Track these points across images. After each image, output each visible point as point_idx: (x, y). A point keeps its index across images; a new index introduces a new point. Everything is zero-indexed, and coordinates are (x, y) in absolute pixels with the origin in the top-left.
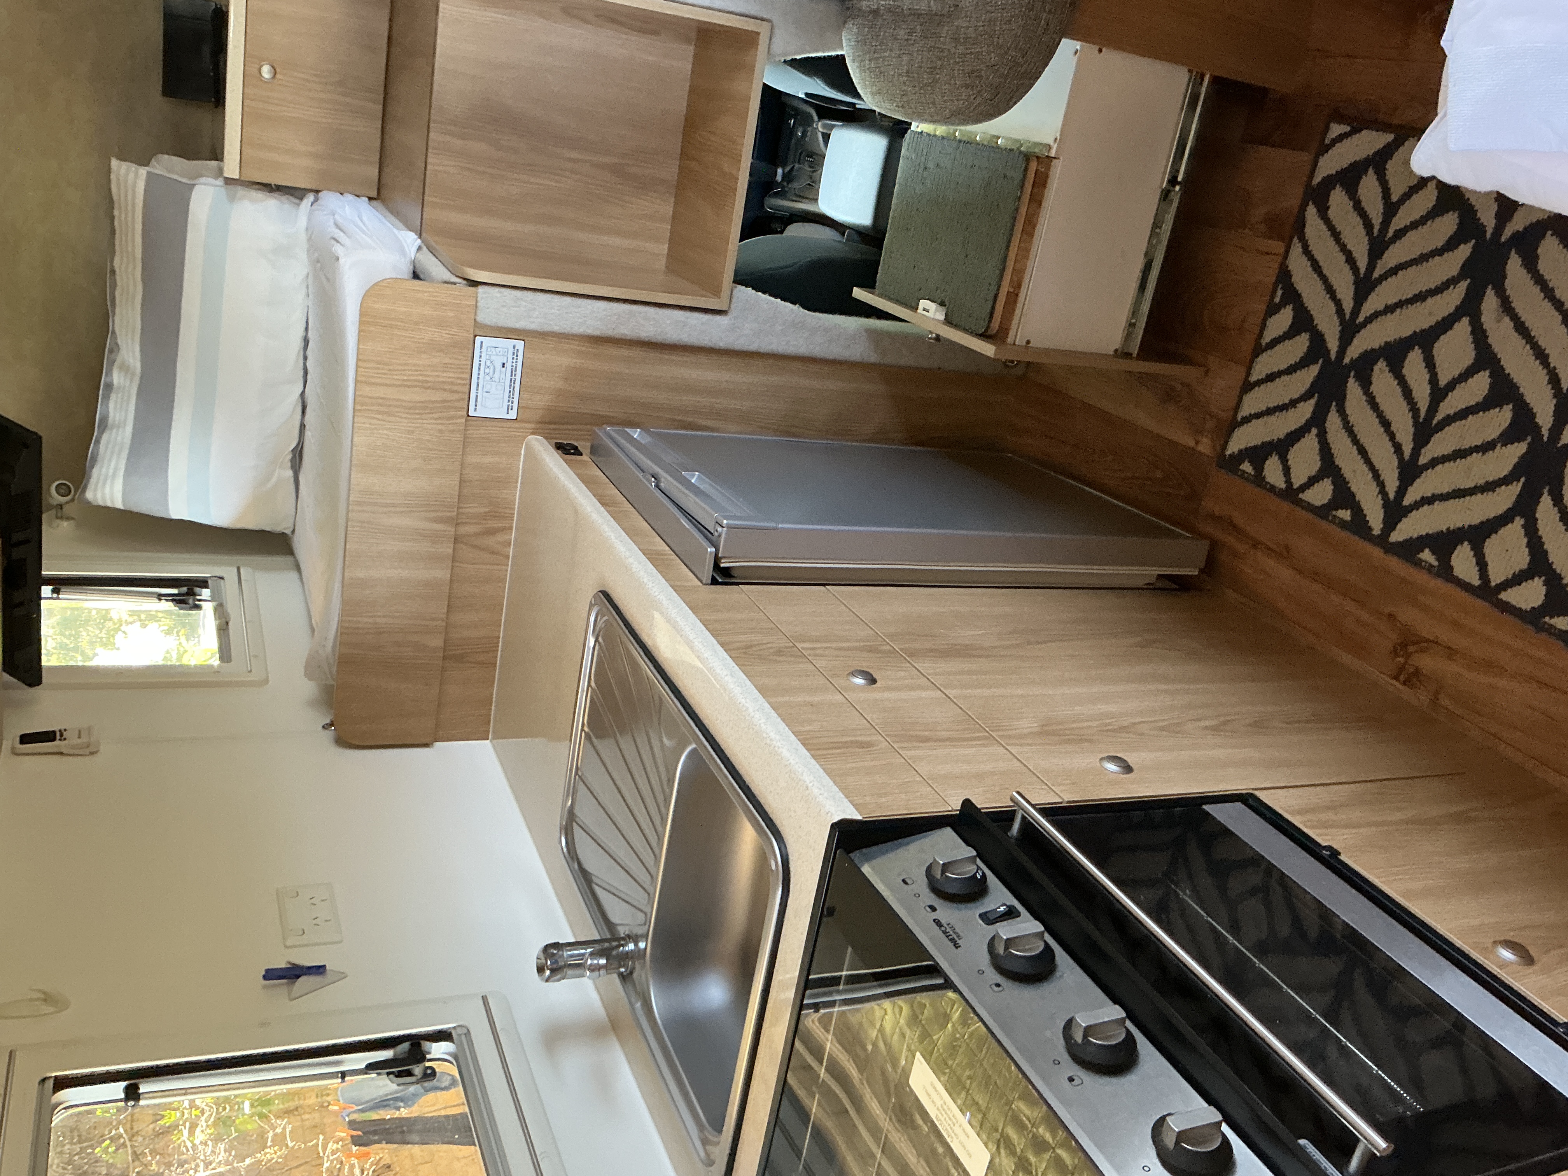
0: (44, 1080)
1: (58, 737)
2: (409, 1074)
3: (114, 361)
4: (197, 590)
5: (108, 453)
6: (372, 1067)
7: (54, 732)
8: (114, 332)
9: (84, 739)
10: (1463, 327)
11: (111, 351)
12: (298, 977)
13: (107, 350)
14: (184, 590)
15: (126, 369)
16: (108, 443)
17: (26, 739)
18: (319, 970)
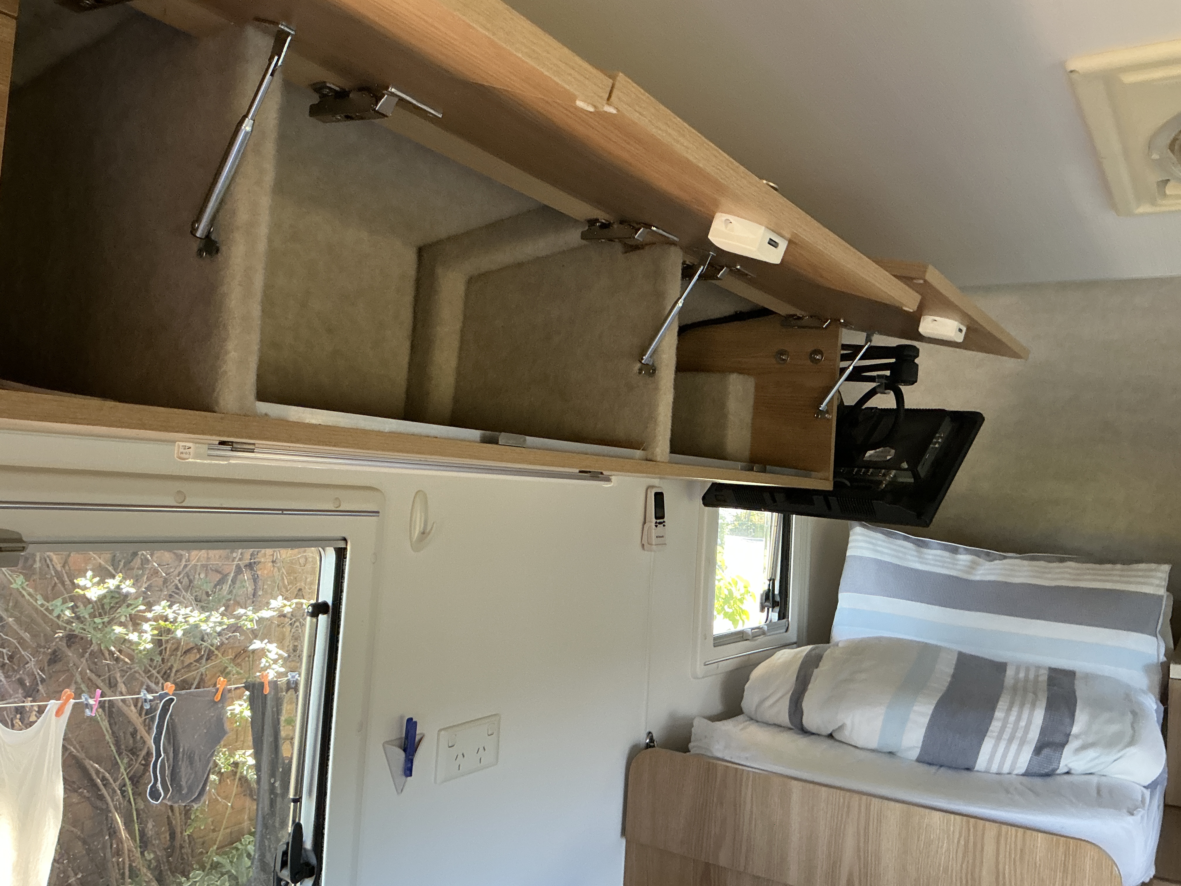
0: (345, 540)
1: (658, 521)
2: (284, 864)
3: (979, 556)
4: (777, 609)
5: (895, 547)
6: (298, 828)
7: (663, 517)
8: (1005, 558)
9: (654, 540)
11: (988, 554)
12: (405, 750)
13: (988, 551)
14: (778, 599)
15: (973, 566)
16: (905, 548)
17: (659, 498)
18: (408, 771)
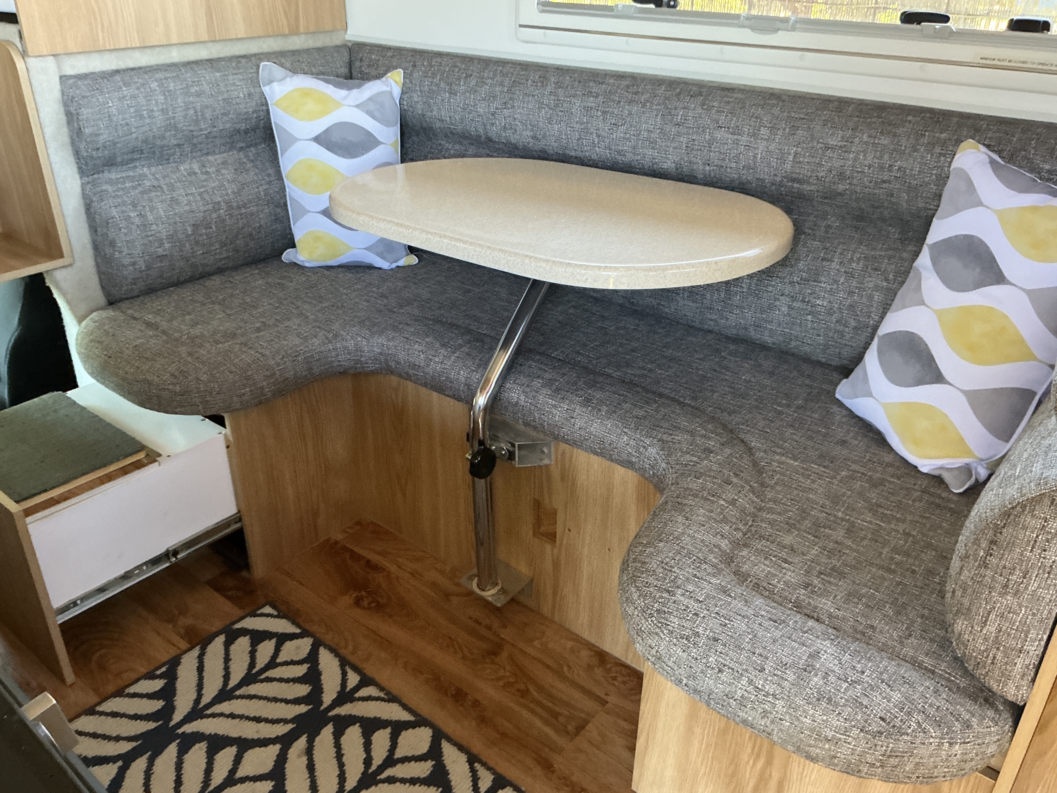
10: (275, 749)
